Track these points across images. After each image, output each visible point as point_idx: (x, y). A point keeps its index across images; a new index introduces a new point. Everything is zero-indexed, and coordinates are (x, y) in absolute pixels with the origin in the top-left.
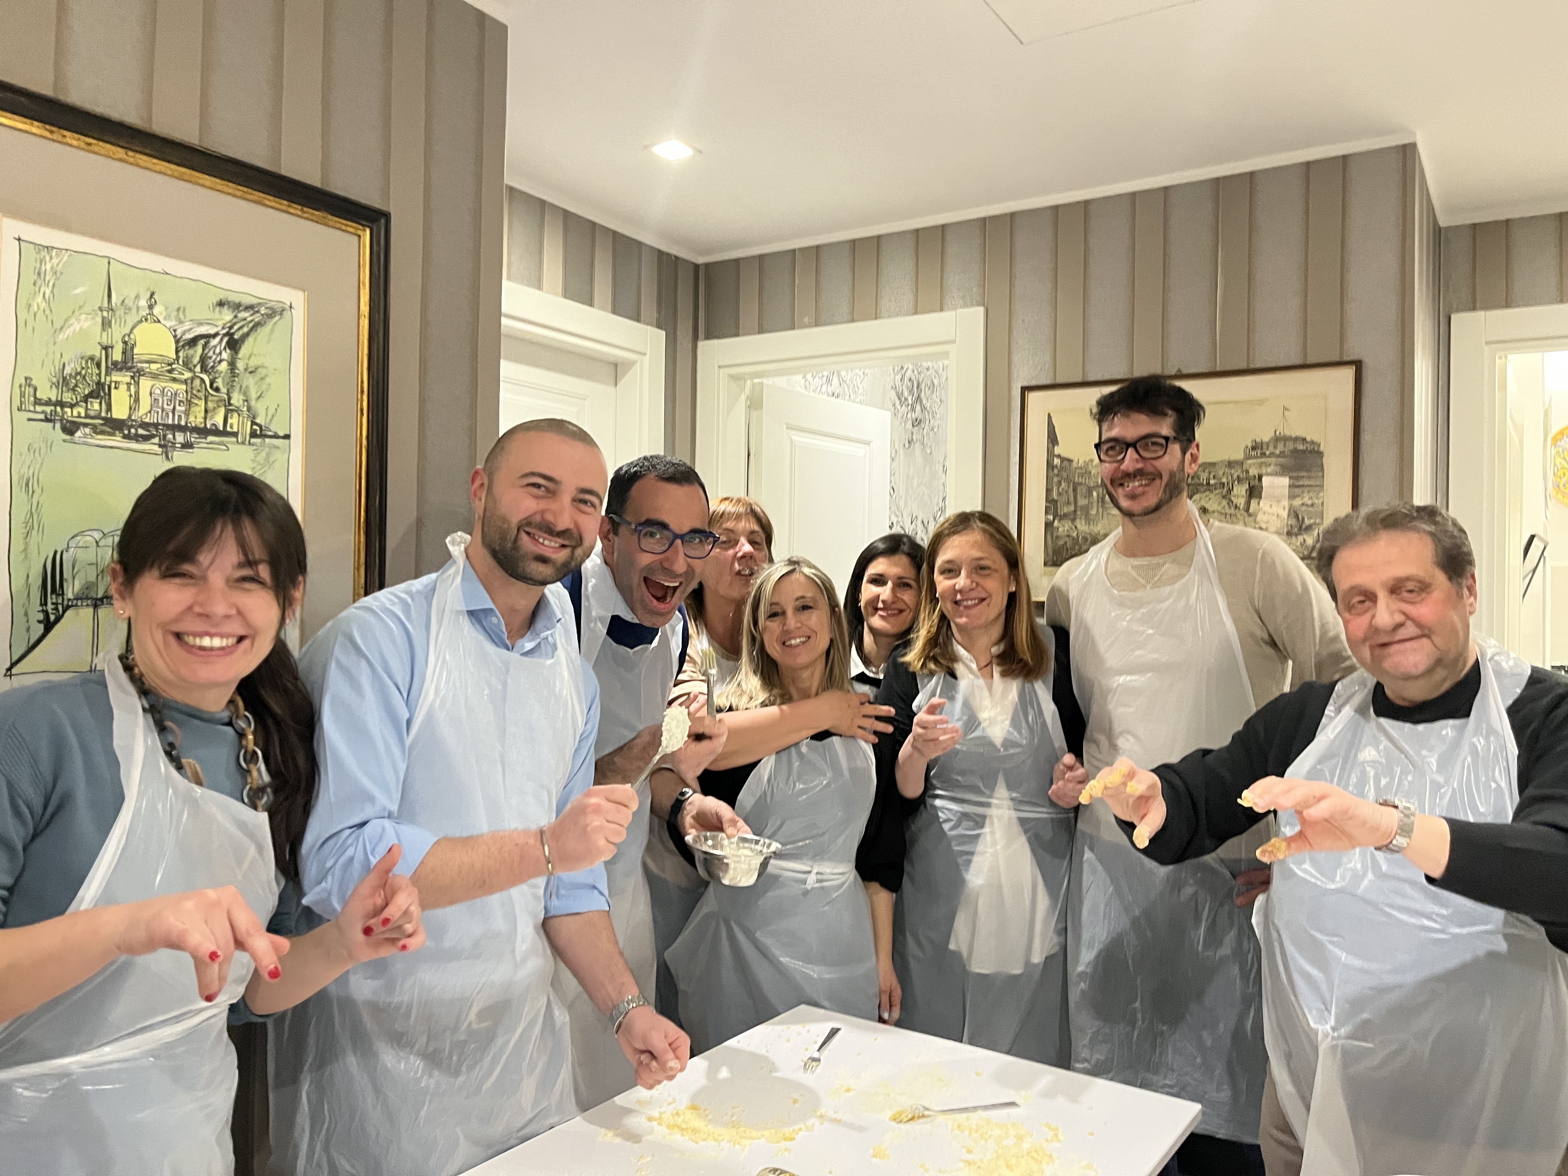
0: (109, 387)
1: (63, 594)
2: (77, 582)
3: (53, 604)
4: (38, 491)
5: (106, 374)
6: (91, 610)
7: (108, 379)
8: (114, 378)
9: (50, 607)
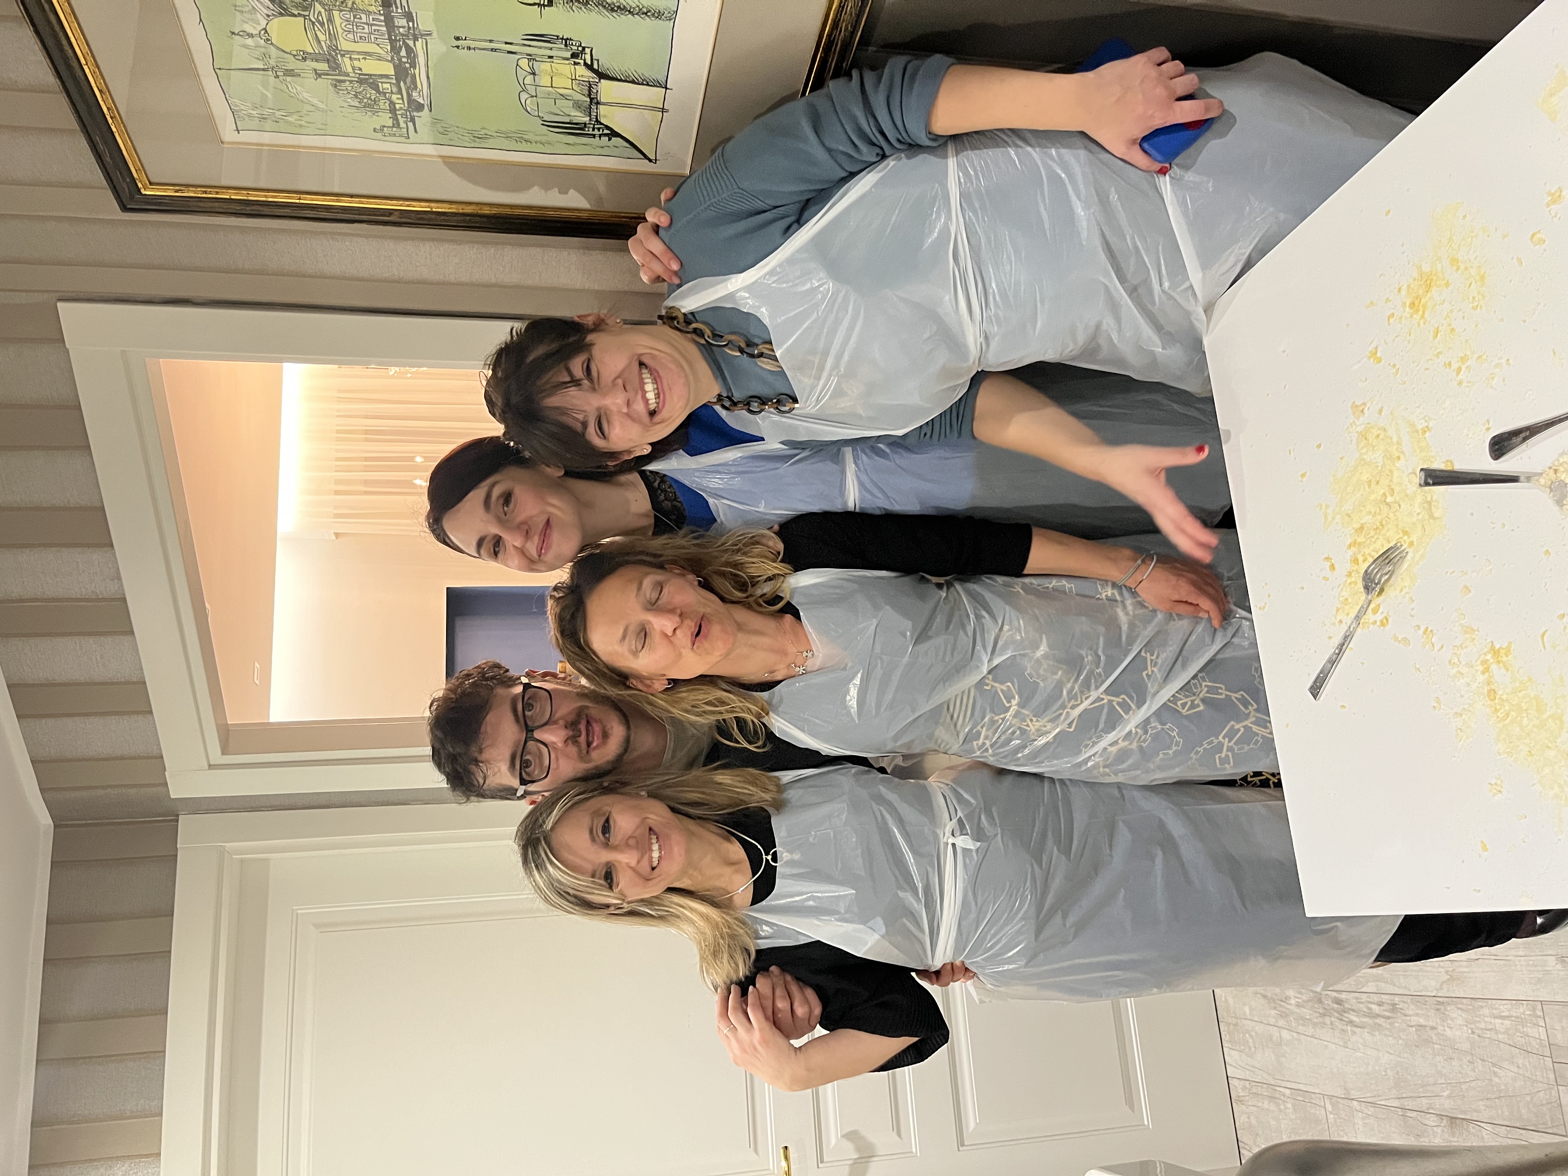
0: (360, 74)
1: (585, 124)
2: (573, 114)
3: (593, 130)
4: (483, 132)
5: (348, 76)
6: (601, 107)
7: (351, 75)
8: (350, 70)
9: (596, 132)
